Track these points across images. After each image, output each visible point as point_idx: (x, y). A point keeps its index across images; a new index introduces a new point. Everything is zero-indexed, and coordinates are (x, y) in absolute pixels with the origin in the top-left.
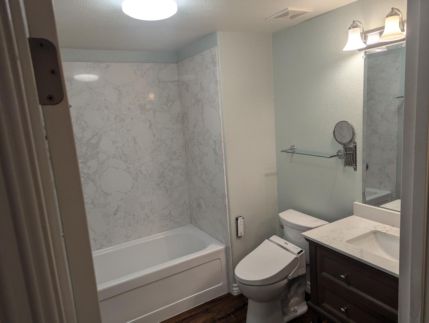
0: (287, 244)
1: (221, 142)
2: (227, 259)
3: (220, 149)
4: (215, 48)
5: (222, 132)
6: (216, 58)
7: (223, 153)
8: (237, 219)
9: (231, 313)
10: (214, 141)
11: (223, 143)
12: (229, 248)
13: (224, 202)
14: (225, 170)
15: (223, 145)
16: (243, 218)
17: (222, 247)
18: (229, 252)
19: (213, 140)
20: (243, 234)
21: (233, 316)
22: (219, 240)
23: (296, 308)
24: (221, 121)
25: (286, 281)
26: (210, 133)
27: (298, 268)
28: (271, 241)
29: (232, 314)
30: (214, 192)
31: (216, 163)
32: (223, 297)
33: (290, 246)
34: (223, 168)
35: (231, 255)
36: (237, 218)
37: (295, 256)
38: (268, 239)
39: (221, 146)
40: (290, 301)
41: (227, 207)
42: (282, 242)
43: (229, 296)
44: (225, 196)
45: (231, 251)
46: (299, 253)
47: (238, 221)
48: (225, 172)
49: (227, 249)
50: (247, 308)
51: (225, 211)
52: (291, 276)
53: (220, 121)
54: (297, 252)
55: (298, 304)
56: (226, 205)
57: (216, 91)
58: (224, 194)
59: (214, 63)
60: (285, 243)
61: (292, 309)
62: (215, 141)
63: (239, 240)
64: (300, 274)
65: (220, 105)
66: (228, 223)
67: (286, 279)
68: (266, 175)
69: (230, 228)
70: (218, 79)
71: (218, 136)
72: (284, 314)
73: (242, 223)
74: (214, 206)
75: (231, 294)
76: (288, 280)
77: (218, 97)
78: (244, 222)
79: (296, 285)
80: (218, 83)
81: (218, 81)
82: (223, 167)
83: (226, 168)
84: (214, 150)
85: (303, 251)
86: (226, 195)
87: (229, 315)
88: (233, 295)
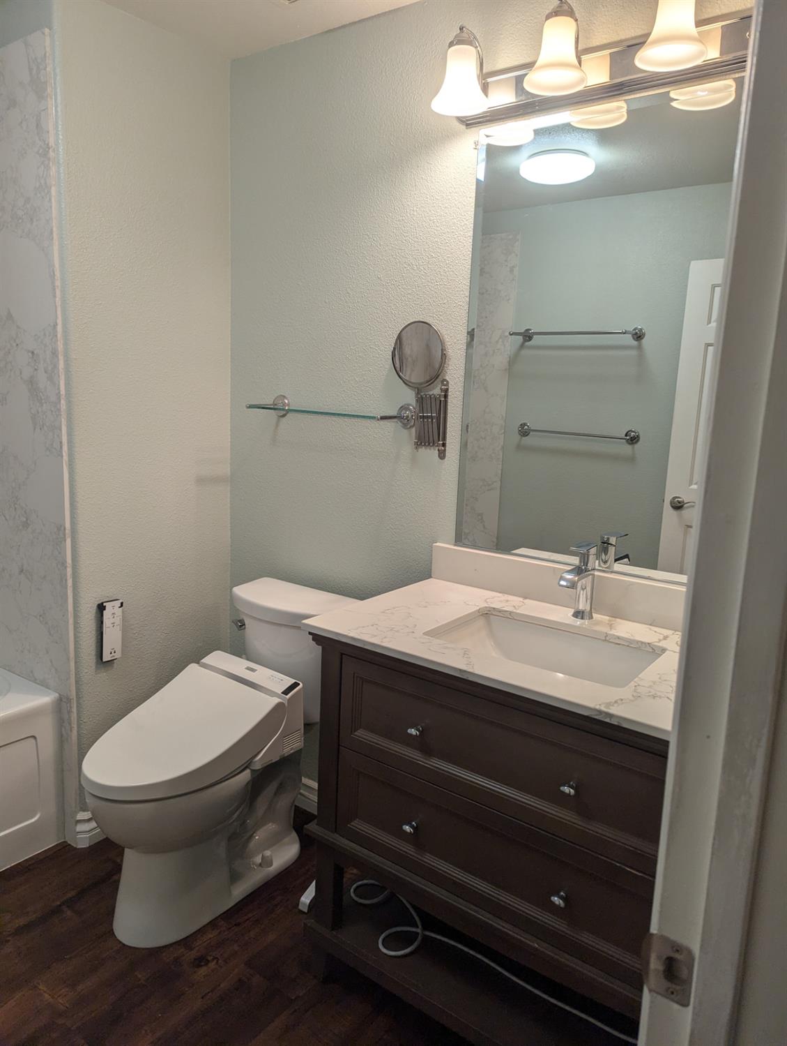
0: (253, 670)
1: (55, 353)
2: (62, 736)
3: (50, 379)
4: (44, 34)
5: (59, 321)
6: (45, 69)
7: (63, 392)
8: (101, 608)
9: (63, 904)
10: (30, 354)
11: (61, 358)
12: (69, 700)
13: (60, 553)
14: (65, 448)
15: (61, 365)
16: (122, 604)
17: (44, 699)
18: (69, 712)
19: (29, 351)
20: (118, 655)
21: (69, 913)
22: (35, 681)
23: (268, 853)
24: (58, 283)
25: (246, 776)
26: (18, 327)
27: (283, 736)
28: (206, 666)
29: (68, 907)
30: (26, 525)
31: (35, 429)
32: (41, 857)
33: (263, 675)
34: (61, 443)
35: (76, 722)
36: (102, 603)
37: (276, 700)
38: (198, 663)
39: (55, 366)
40: (251, 837)
41: (69, 571)
42: (238, 666)
43: (62, 853)
44: (65, 535)
45: (75, 710)
46: (286, 692)
47: (104, 612)
48: (64, 454)
49: (60, 706)
50: (118, 881)
51: (63, 580)
52: (260, 760)
53: (53, 283)
54: (280, 690)
55: (274, 841)
56: (64, 564)
57: (42, 181)
58: (61, 528)
59: (39, 88)
60: (248, 668)
61: (258, 859)
62: (33, 353)
63: (105, 674)
64: (287, 751)
65: (54, 229)
66: (71, 621)
67: (248, 771)
68: (201, 481)
69: (76, 637)
70: (52, 141)
71: (45, 335)
72: (235, 877)
73: (118, 620)
74: (22, 571)
75: (70, 845)
76: (253, 771)
77: (50, 200)
78: (124, 619)
79: (273, 787)
80: (51, 154)
81: (49, 149)
82: (60, 436)
83: (70, 442)
84: (31, 382)
85: (299, 684)
86: (68, 531)
87: (57, 911)
88: (76, 848)
